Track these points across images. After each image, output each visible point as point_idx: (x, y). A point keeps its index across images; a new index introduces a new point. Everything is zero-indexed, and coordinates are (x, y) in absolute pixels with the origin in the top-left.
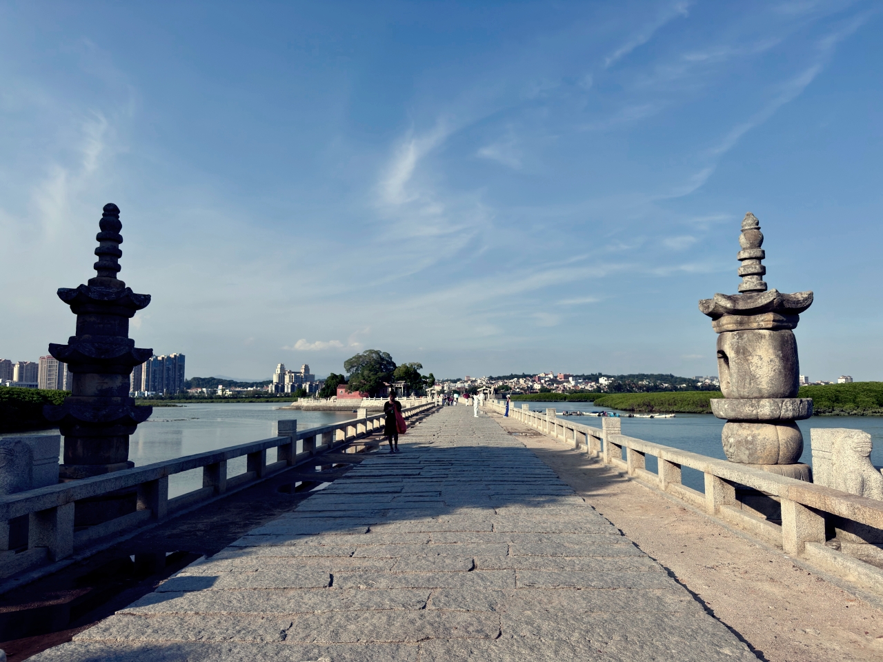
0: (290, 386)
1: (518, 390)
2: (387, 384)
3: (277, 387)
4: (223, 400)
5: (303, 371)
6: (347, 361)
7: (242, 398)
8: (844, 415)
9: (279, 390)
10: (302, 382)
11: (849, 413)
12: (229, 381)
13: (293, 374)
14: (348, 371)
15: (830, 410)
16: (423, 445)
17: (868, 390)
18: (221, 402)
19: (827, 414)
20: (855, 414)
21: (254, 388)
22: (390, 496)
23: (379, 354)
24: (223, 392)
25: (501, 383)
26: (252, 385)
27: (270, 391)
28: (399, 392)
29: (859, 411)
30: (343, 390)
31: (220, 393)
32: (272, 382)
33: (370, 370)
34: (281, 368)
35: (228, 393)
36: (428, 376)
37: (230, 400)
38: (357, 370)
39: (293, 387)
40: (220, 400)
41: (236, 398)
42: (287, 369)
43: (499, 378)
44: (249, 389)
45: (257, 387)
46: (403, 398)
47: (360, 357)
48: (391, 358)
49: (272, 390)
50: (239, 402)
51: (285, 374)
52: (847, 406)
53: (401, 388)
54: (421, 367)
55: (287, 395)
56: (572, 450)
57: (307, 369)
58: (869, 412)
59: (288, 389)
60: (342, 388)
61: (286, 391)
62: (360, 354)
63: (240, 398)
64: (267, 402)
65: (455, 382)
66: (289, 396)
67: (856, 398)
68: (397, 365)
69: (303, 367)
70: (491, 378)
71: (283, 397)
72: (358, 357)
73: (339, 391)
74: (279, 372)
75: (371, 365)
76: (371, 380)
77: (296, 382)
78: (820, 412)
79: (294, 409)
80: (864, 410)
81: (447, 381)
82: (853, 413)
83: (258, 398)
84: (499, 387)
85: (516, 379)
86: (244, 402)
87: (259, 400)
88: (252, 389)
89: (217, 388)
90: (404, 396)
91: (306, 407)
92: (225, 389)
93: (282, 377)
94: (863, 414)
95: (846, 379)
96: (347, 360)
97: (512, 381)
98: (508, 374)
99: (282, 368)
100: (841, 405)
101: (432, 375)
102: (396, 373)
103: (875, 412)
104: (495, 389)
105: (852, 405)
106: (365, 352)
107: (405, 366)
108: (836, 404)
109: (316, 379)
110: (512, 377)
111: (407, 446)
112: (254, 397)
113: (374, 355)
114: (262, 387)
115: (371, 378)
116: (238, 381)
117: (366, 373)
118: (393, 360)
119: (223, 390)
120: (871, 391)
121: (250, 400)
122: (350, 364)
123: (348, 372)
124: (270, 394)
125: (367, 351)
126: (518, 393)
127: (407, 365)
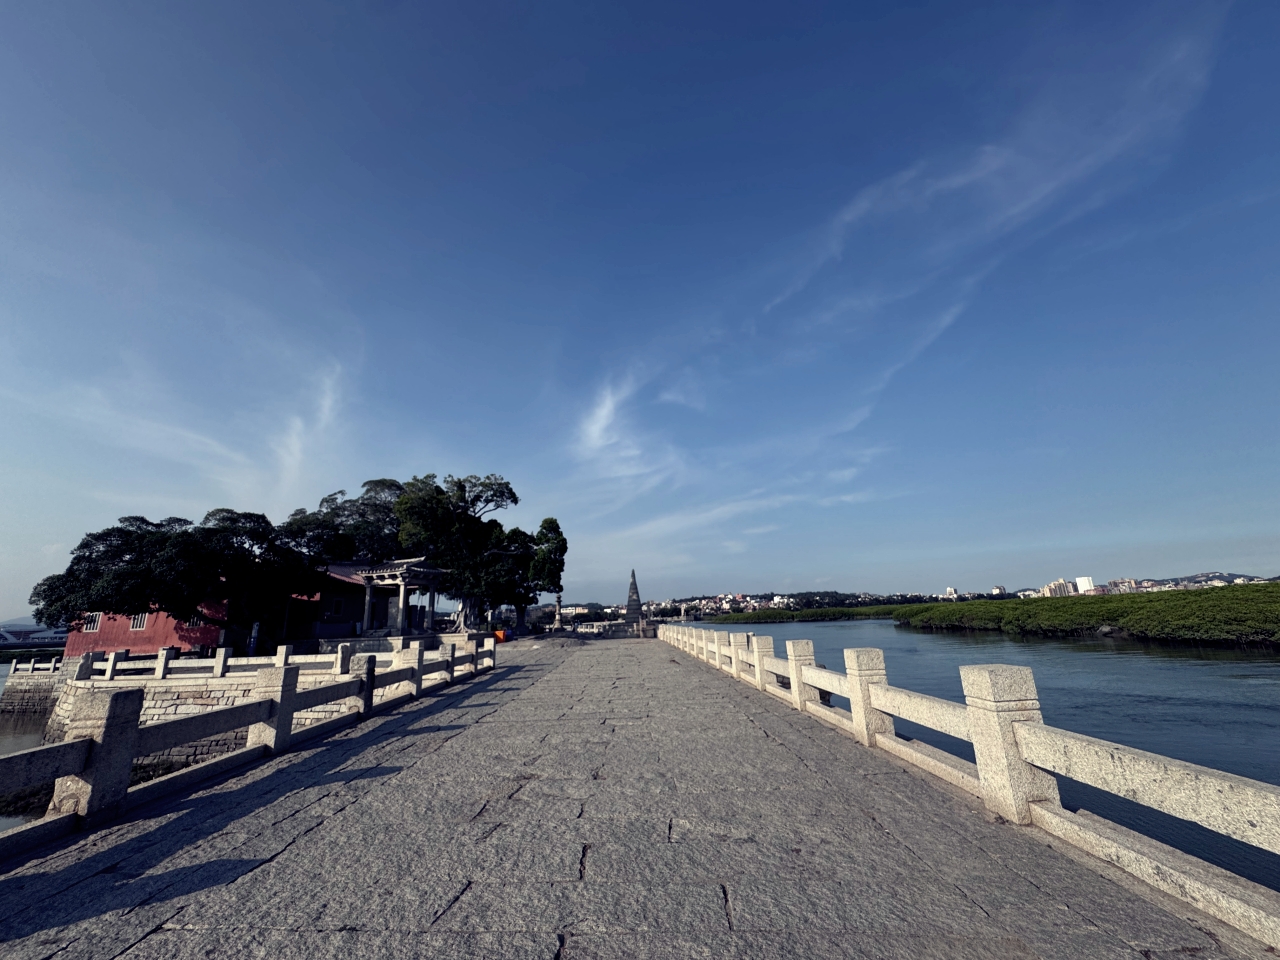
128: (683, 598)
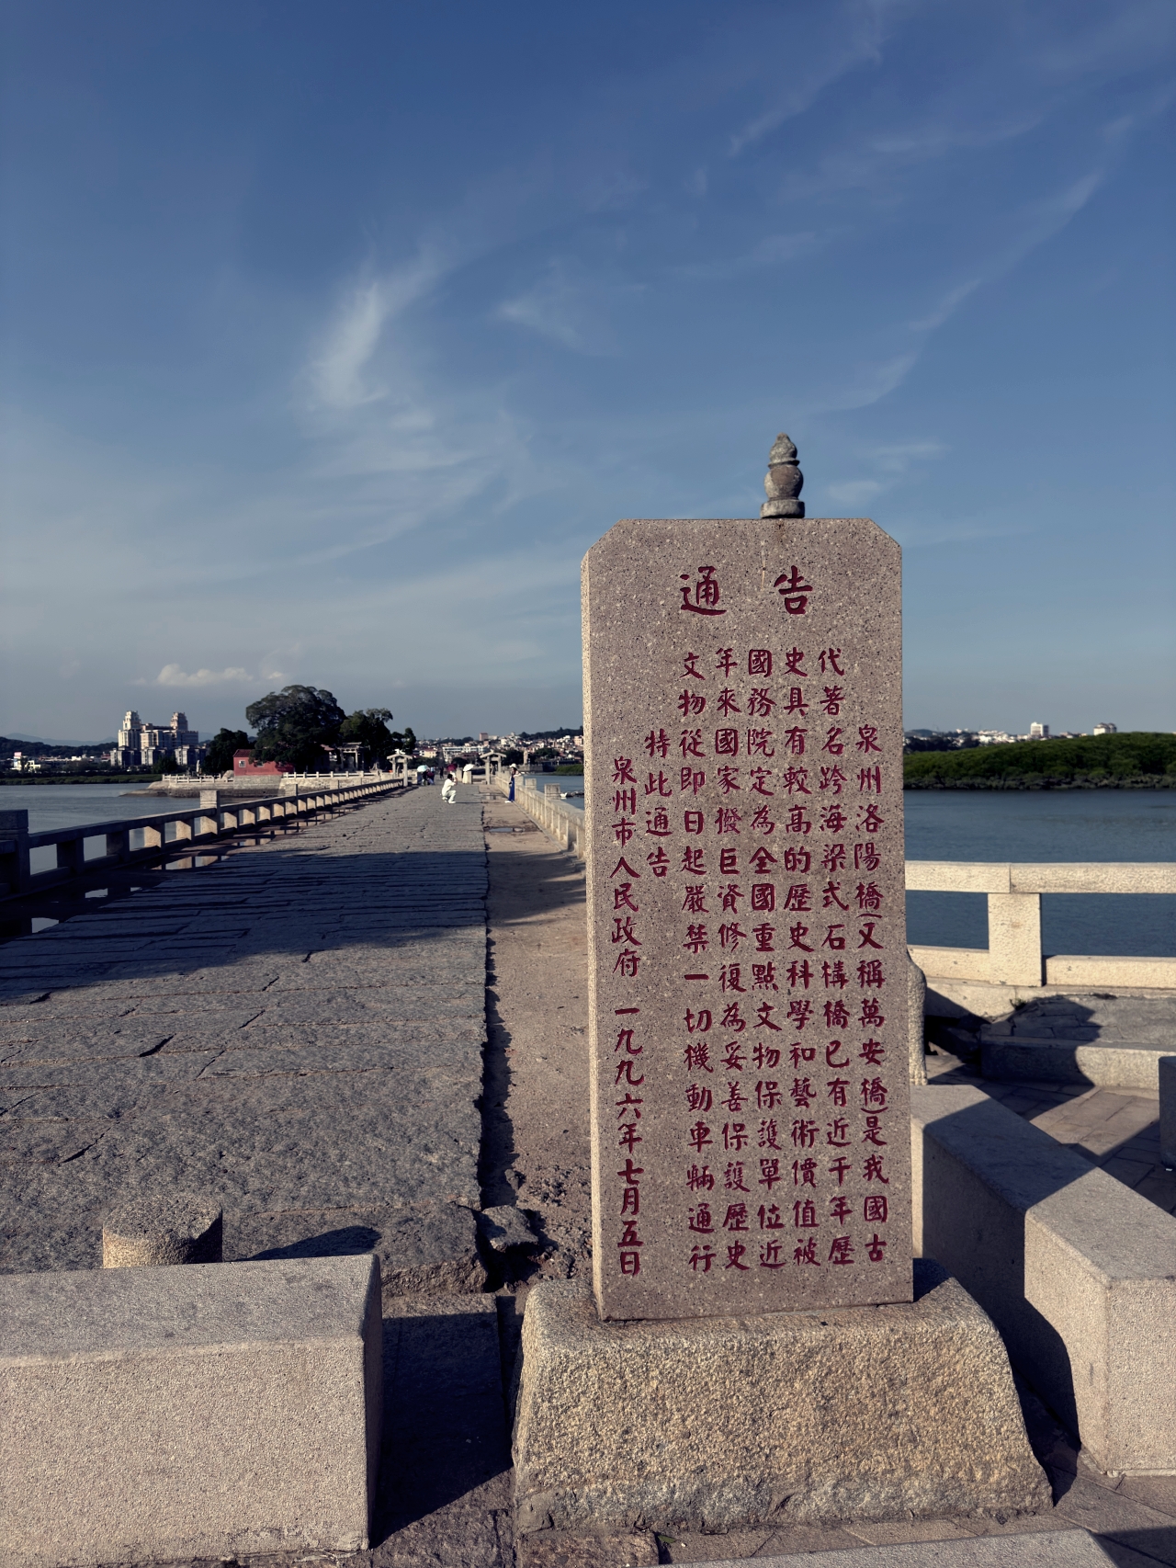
0: (150, 753)
1: (570, 756)
2: (327, 748)
3: (125, 754)
4: (23, 780)
5: (174, 725)
6: (251, 707)
7: (60, 775)
8: (1089, 788)
9: (131, 761)
10: (175, 746)
11: (1096, 784)
12: (36, 744)
13: (156, 731)
14: (254, 724)
15: (1068, 780)
16: (304, 853)
17: (1128, 746)
18: (19, 783)
19: (1064, 786)
20: (1106, 786)
21: (84, 756)
22: (147, 940)
23: (311, 693)
24: (23, 764)
25: (542, 745)
26: (78, 752)
27: (113, 762)
28: (351, 763)
29: (1113, 780)
30: (245, 760)
31: (17, 766)
32: (115, 745)
33: (296, 723)
34: (132, 720)
35: (34, 766)
36: (403, 732)
37: (37, 780)
38: (271, 722)
39: (156, 754)
40: (16, 780)
41: (49, 775)
42: (145, 722)
43: (539, 736)
44: (74, 758)
45: (88, 755)
46: (358, 773)
47: (277, 698)
48: (334, 701)
49: (116, 761)
50: (52, 783)
51: (140, 731)
52: (1093, 774)
53: (354, 755)
54: (391, 717)
55: (146, 769)
56: (561, 853)
57: (182, 720)
58: (1127, 782)
59: (147, 759)
60: (243, 755)
61: (143, 762)
62: (277, 694)
63: (56, 775)
64: (107, 782)
65: (460, 743)
66: (149, 772)
67: (1109, 758)
68: (347, 714)
69: (176, 718)
70: (525, 736)
71: (137, 773)
72: (272, 699)
73: (238, 761)
74: (129, 727)
75: (297, 713)
76: (297, 741)
77: (162, 745)
78: (1053, 784)
79: (154, 795)
80: (1120, 779)
81: (447, 741)
82: (1103, 783)
83: (88, 775)
84: (537, 752)
85: (568, 737)
86: (62, 783)
87: (90, 779)
88: (79, 759)
89: (12, 756)
90: (359, 770)
91: (178, 791)
92: (26, 760)
93: (134, 736)
94: (1118, 785)
95: (1107, 728)
96: (251, 703)
97: (561, 740)
98: (555, 729)
99: (135, 719)
100: (1085, 770)
101: (409, 732)
102: (344, 727)
103: (1137, 782)
104: (530, 756)
105: (1102, 771)
106: (286, 689)
107: (359, 715)
108: (1077, 770)
109: (201, 740)
110: (561, 733)
111: (274, 854)
112: (82, 773)
113: (302, 695)
114: (99, 755)
115: (298, 738)
116: (53, 745)
117: (287, 727)
118: (338, 705)
119: (23, 762)
120: (1132, 747)
121: (75, 779)
122: (257, 712)
123: (254, 727)
124: (113, 768)
125: (289, 688)
126: (571, 762)
127: (365, 713)
128: (542, 731)
